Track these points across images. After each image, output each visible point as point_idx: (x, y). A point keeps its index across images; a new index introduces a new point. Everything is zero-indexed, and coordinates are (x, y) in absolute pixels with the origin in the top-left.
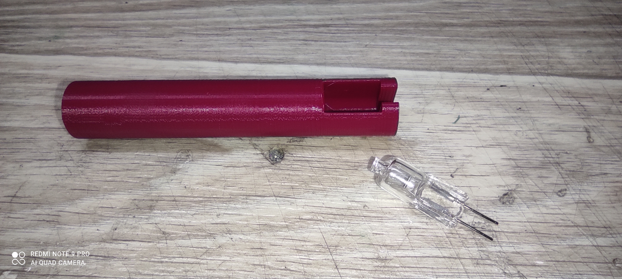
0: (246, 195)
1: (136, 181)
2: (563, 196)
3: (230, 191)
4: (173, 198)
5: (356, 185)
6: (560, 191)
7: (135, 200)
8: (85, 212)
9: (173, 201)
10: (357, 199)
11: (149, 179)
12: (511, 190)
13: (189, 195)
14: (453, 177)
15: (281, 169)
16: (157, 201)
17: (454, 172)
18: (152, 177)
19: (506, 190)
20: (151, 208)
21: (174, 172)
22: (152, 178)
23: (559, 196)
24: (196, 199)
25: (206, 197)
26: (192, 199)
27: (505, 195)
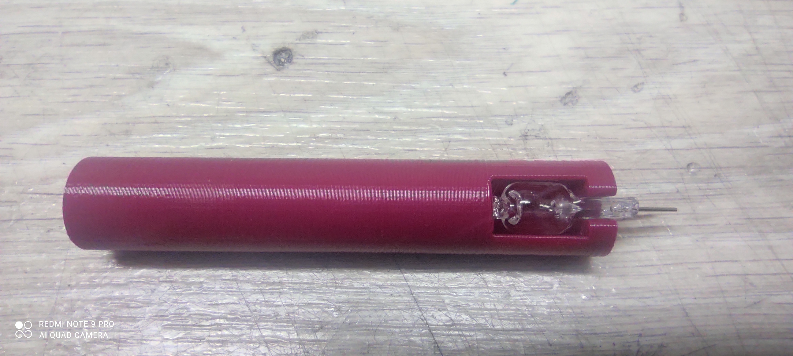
0: (247, 112)
1: (104, 100)
2: (639, 91)
3: (225, 107)
4: (153, 120)
5: (385, 93)
6: (636, 86)
7: (106, 124)
8: (44, 143)
9: (155, 123)
10: (386, 109)
11: (120, 97)
12: (576, 88)
13: (174, 114)
14: (506, 75)
15: (290, 77)
16: (134, 123)
17: (508, 69)
18: (124, 93)
19: (570, 88)
20: (127, 133)
21: (152, 85)
22: (125, 96)
23: (635, 91)
24: (183, 119)
25: (195, 117)
26: (178, 119)
27: (568, 94)
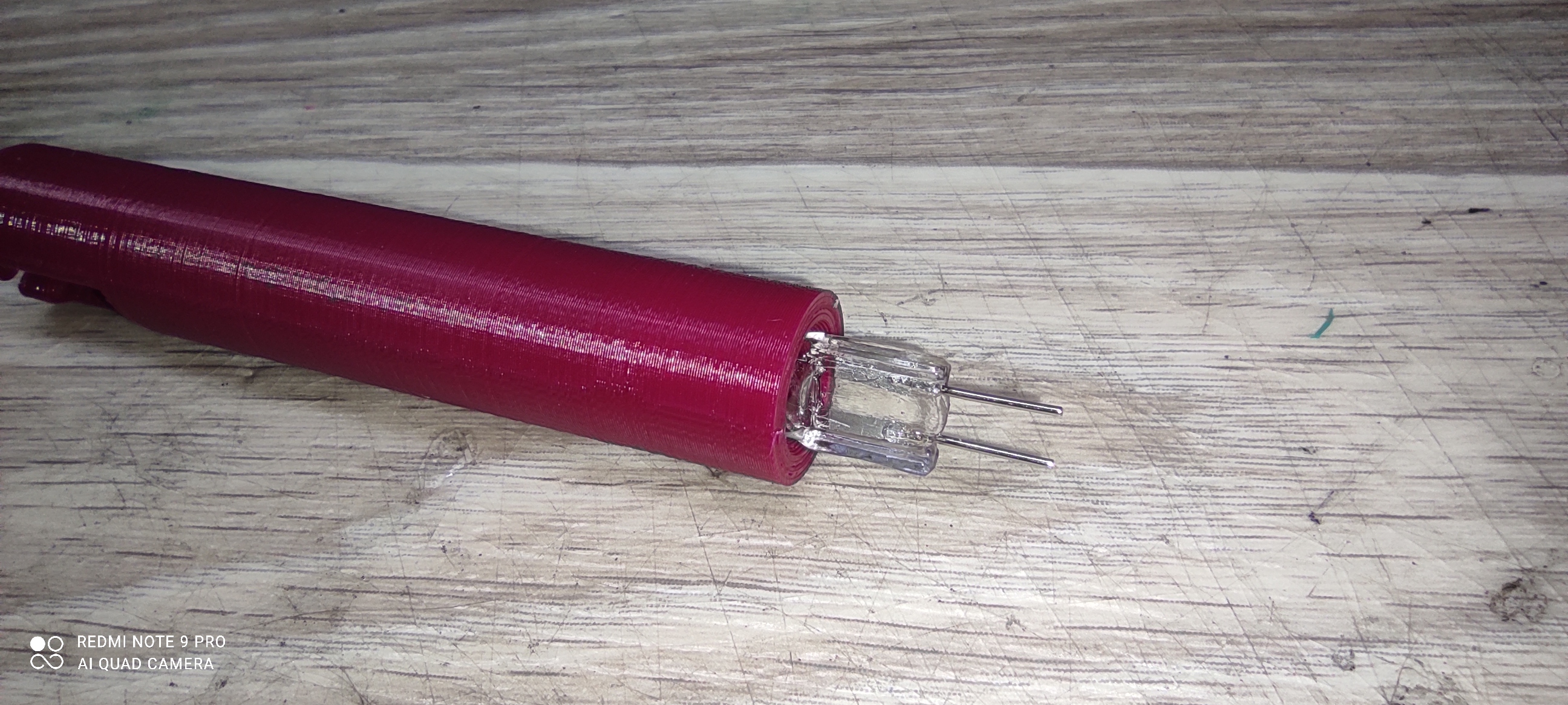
0: (626, 579)
1: (302, 529)
3: (578, 563)
4: (401, 586)
5: (981, 549)
7: (292, 588)
8: (144, 627)
9: (403, 594)
10: (986, 597)
11: (341, 521)
12: (1530, 570)
13: (454, 574)
14: (1317, 521)
15: (741, 493)
16: (355, 592)
17: (1322, 506)
18: (350, 514)
19: (1511, 571)
20: (335, 616)
21: (415, 499)
22: (350, 520)
24: (472, 588)
25: (504, 584)
26: (459, 588)
27: (1511, 586)
